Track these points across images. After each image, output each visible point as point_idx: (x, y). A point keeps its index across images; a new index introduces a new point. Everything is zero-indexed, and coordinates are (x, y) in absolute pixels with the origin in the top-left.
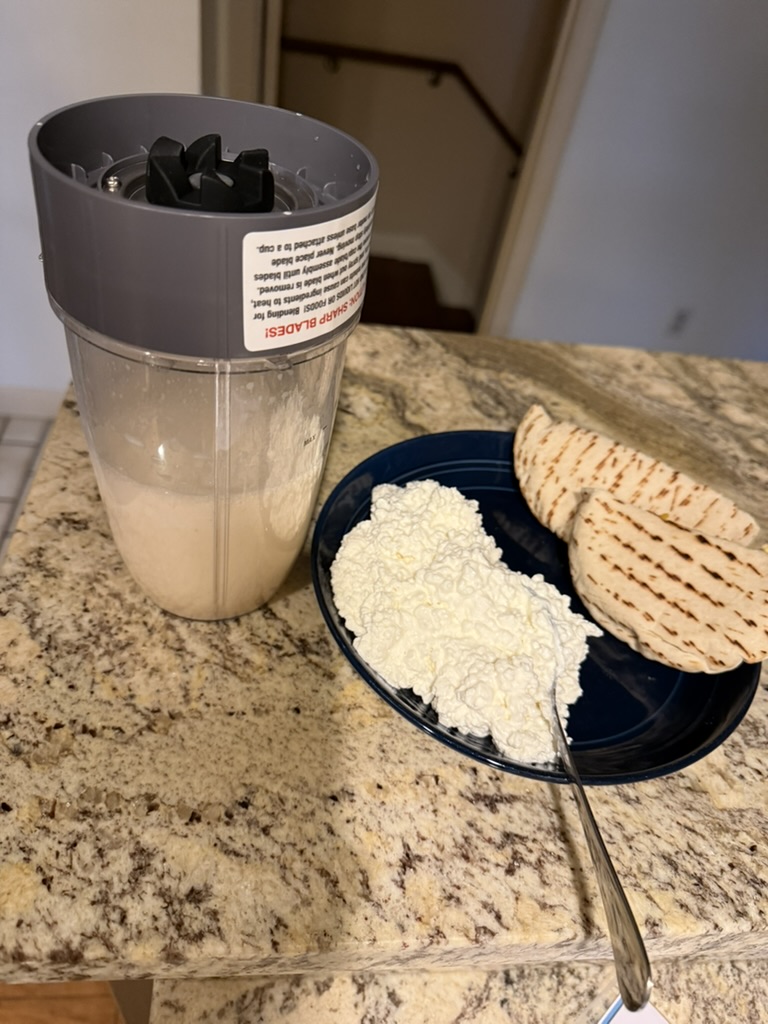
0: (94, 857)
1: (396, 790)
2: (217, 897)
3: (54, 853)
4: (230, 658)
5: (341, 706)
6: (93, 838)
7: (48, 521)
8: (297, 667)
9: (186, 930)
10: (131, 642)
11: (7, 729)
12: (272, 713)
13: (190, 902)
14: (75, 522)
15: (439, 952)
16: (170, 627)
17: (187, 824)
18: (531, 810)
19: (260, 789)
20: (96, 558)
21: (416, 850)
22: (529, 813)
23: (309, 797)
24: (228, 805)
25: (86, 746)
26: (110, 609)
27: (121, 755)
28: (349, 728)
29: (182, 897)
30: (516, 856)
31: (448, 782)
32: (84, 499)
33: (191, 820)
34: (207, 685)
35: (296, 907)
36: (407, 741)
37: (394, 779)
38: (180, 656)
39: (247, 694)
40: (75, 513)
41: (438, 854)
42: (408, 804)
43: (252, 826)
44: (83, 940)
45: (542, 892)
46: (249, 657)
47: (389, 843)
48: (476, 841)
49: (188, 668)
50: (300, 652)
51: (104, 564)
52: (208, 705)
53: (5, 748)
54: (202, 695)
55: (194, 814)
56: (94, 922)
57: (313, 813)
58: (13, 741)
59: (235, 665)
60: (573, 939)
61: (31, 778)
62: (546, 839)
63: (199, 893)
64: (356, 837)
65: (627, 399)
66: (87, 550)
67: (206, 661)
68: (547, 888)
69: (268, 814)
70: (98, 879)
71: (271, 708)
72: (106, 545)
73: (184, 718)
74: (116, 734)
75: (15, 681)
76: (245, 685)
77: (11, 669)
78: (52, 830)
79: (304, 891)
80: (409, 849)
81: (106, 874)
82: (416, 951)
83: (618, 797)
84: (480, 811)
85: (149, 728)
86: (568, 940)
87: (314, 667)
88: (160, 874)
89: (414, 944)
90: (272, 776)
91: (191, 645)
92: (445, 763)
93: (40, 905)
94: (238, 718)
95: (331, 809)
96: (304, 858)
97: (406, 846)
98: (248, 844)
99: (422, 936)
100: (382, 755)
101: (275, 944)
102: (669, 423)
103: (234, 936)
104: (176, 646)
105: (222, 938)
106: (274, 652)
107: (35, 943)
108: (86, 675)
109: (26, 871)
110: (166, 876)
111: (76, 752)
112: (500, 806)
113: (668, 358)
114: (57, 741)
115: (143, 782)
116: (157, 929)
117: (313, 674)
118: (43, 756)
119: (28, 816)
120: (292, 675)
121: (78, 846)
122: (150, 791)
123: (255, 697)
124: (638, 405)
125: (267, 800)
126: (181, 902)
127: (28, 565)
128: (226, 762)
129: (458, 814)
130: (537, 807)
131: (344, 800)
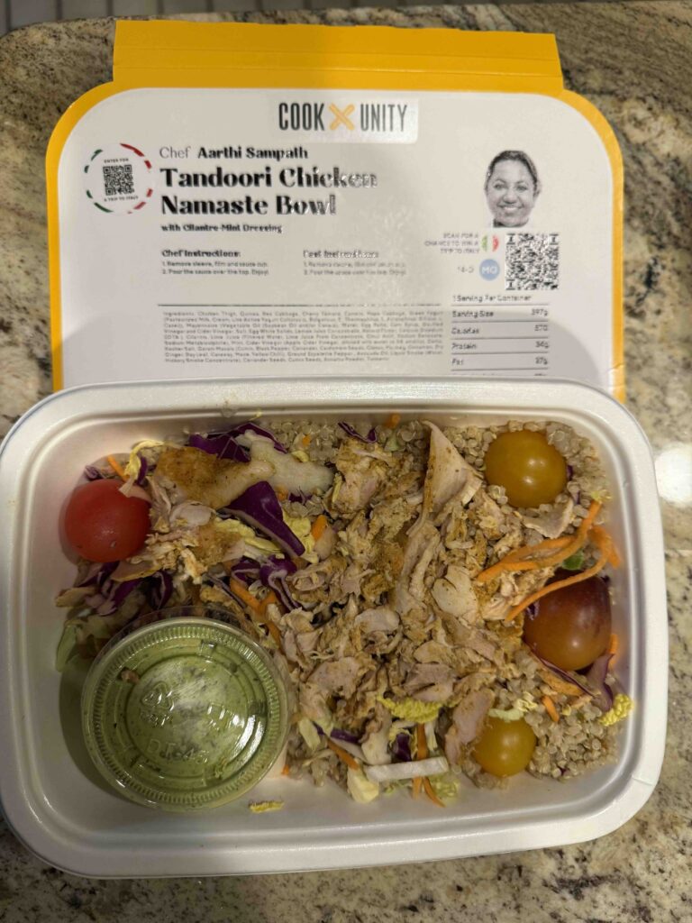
1: (476, 889)
18: (617, 890)
19: (336, 910)
22: (615, 893)
23: (390, 911)
31: (532, 871)
37: (474, 877)
42: (489, 904)
53: (62, 902)
58: (67, 891)
84: (564, 899)
90: (346, 893)
111: (136, 895)
112: (586, 891)
118: (104, 904)
128: (295, 883)
129: (542, 907)
130: (624, 885)
131: (424, 908)
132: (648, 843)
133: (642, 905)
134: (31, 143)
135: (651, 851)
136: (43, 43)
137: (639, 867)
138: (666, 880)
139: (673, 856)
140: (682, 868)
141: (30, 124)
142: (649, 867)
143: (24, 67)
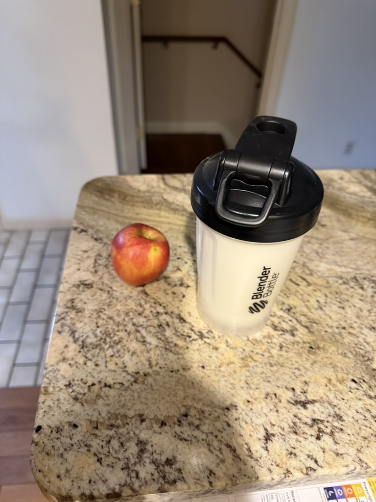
0: (119, 447)
1: (257, 402)
2: (179, 462)
3: (101, 446)
4: (167, 344)
5: (224, 363)
6: (117, 438)
7: (74, 285)
8: (200, 345)
9: (168, 479)
10: (121, 340)
11: (70, 388)
12: (191, 369)
13: (167, 465)
14: (87, 285)
15: (289, 481)
16: (138, 331)
17: (160, 427)
18: (324, 406)
19: (192, 407)
20: (99, 301)
21: (271, 431)
22: (323, 407)
23: (216, 409)
24: (178, 416)
25: (108, 393)
27: (124, 396)
28: (229, 374)
29: (163, 463)
30: (320, 430)
31: (281, 396)
32: (89, 273)
33: (162, 425)
34: (159, 358)
35: (218, 464)
36: (258, 377)
37: (254, 397)
38: (145, 345)
39: (178, 361)
40: (86, 280)
41: (282, 432)
42: (263, 409)
43: (191, 426)
44: (120, 487)
45: (335, 447)
47: (257, 429)
48: (299, 424)
49: (149, 350)
52: (161, 368)
53: (71, 397)
54: (157, 363)
55: (163, 422)
56: (124, 478)
57: (219, 417)
58: (74, 393)
59: (170, 347)
60: (355, 470)
61: (85, 411)
62: (333, 420)
63: (171, 460)
64: (241, 427)
65: (338, 195)
66: (94, 297)
67: (157, 346)
68: (338, 445)
69: (197, 419)
70: (123, 457)
71: (190, 367)
73: (151, 375)
74: (121, 387)
75: (70, 364)
76: (176, 357)
77: (68, 359)
78: (98, 435)
79: (220, 456)
80: (267, 431)
81: (127, 454)
82: (278, 481)
83: (365, 396)
84: (299, 409)
85: (135, 382)
86: (352, 470)
87: (207, 345)
88: (151, 452)
89: (277, 478)
90: (196, 400)
91: (149, 339)
92: (278, 387)
93: (98, 472)
94: (176, 373)
95: (227, 414)
96: (218, 440)
97: (266, 430)
98: (190, 434)
99: (281, 474)
100: (247, 386)
101: (210, 483)
102: (361, 205)
103: (190, 481)
104: (142, 340)
105: (185, 482)
106: (188, 339)
107: (99, 491)
108: (102, 359)
109: (89, 456)
110: (154, 453)
111: (103, 396)
112: (308, 406)
113: (355, 173)
114: (94, 392)
115: (137, 409)
116: (154, 480)
117: (208, 349)
118: (88, 400)
119: (86, 429)
120: (198, 350)
121: (111, 442)
122: (141, 413)
124: (344, 198)
125: (196, 413)
126: (163, 466)
127: (68, 308)
128: (174, 395)
129: (288, 411)
130: (326, 405)
131: (233, 409)
132: (333, 387)
133: (337, 414)
135: (335, 390)
137: (331, 396)
138: (346, 403)
139: (347, 393)
140: (352, 398)
142: (336, 397)
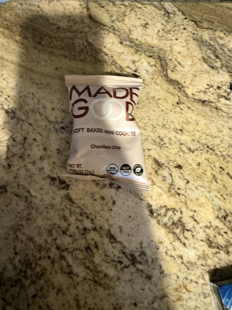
26: (29, 250)
46: (106, 272)
50: (132, 264)
51: (20, 217)
72: (19, 202)
123: (113, 299)
134: (10, 37)
136: (16, 6)
141: (10, 30)
143: (9, 13)
